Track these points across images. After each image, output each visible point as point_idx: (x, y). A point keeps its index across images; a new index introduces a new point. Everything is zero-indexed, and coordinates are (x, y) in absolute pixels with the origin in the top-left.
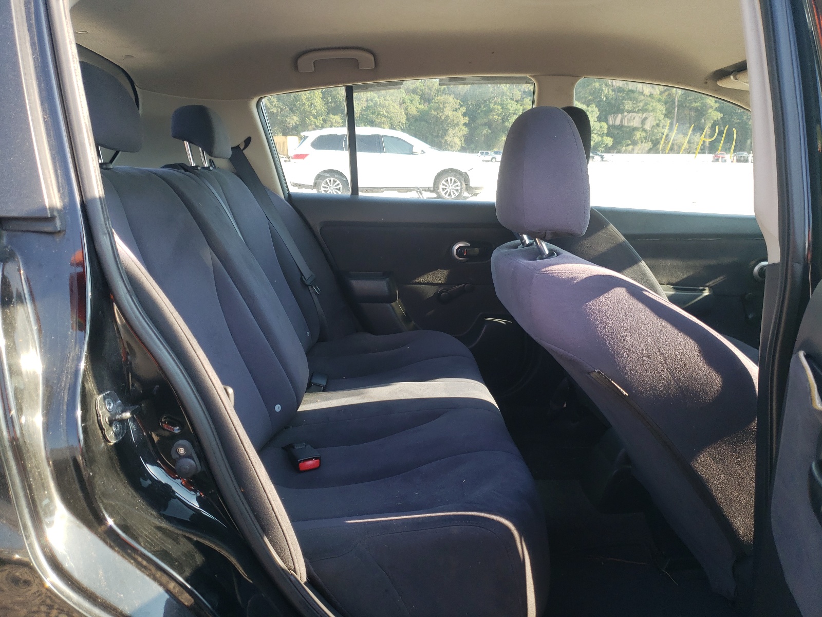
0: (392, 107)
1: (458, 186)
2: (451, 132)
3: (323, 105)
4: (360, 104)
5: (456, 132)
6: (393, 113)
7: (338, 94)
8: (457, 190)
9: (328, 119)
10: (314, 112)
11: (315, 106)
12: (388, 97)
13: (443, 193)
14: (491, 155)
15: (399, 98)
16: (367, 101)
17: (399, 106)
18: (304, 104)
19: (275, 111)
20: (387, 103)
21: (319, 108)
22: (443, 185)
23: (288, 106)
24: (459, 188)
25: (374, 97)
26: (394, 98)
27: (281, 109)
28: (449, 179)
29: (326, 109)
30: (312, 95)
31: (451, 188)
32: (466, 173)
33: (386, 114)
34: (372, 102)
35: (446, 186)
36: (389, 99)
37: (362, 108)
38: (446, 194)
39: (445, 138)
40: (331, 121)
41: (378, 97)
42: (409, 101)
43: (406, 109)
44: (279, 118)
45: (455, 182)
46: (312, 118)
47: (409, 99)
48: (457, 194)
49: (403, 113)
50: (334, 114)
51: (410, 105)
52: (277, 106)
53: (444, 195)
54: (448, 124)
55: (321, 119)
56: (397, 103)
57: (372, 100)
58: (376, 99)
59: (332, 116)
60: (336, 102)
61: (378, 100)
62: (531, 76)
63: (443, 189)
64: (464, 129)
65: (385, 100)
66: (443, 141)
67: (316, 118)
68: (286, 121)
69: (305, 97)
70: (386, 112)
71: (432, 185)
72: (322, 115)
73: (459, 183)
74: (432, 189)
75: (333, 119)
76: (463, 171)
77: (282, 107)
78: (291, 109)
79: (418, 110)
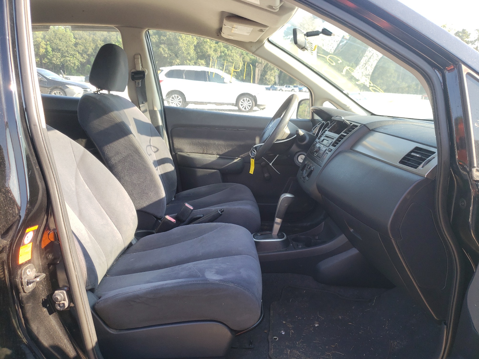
0: (235, 57)
1: (250, 103)
2: (269, 73)
3: (195, 53)
4: (216, 54)
5: (272, 73)
6: (236, 60)
7: (204, 47)
8: (250, 106)
9: (197, 62)
10: (189, 58)
11: (190, 54)
12: (233, 51)
13: (241, 107)
14: (291, 87)
15: (240, 52)
16: (221, 52)
17: (239, 56)
18: (184, 52)
19: (167, 56)
20: (232, 54)
21: (192, 55)
22: (242, 102)
23: (174, 54)
24: (251, 104)
25: (225, 50)
26: (237, 52)
27: (170, 55)
28: (245, 99)
29: (197, 56)
30: (189, 48)
31: (246, 104)
32: (255, 96)
33: (232, 61)
34: (224, 53)
35: (243, 103)
36: (234, 52)
37: (218, 56)
38: (243, 107)
39: (265, 76)
40: (199, 63)
41: (228, 50)
42: (245, 54)
43: (243, 58)
44: (168, 60)
45: (249, 101)
46: (188, 61)
47: (246, 53)
48: (249, 108)
49: (242, 60)
50: (201, 59)
51: (246, 56)
52: (167, 53)
53: (242, 108)
54: (268, 68)
55: (193, 62)
56: (238, 55)
57: (223, 52)
58: (226, 51)
59: (199, 60)
60: (203, 52)
61: (227, 52)
62: (116, 27)
63: (242, 105)
64: (277, 72)
65: (231, 52)
66: (264, 78)
67: (190, 61)
68: (173, 62)
69: (184, 49)
70: (231, 59)
71: (235, 102)
72: (194, 59)
73: (250, 102)
74: (235, 104)
75: (200, 62)
76: (254, 95)
77: (170, 54)
78: (176, 55)
79: (251, 59)
